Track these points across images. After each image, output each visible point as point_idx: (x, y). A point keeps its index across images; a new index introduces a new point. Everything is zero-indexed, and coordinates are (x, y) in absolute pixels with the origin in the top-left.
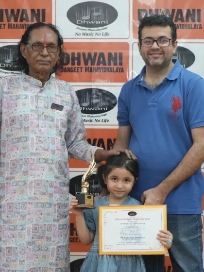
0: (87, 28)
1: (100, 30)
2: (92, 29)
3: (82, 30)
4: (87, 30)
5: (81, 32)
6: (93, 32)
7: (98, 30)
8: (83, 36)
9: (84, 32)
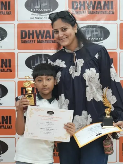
0: (38, 14)
1: (47, 15)
2: (41, 14)
3: (35, 15)
4: (38, 15)
5: (34, 16)
6: (42, 16)
7: (45, 15)
8: (36, 19)
9: (36, 16)
